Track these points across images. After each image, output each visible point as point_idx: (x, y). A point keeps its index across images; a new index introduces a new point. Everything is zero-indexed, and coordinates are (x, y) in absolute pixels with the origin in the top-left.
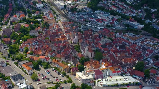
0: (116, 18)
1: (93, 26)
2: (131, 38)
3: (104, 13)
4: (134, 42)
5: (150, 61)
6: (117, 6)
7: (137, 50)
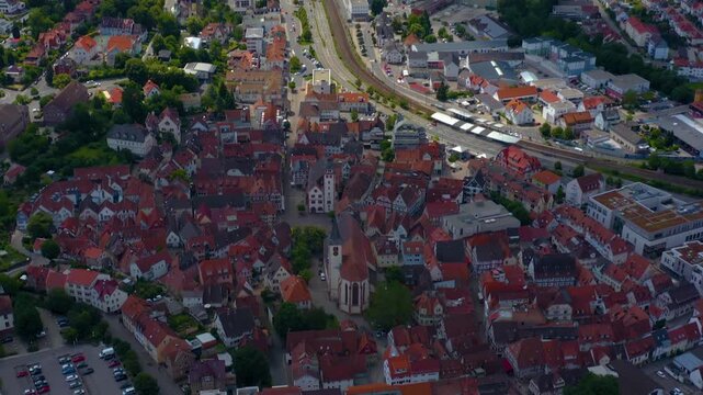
0: (618, 90)
1: (466, 126)
2: (640, 218)
3: (564, 54)
4: (649, 244)
5: (689, 373)
6: (662, 17)
7: (642, 294)
